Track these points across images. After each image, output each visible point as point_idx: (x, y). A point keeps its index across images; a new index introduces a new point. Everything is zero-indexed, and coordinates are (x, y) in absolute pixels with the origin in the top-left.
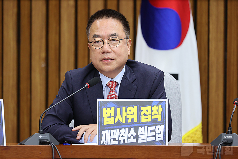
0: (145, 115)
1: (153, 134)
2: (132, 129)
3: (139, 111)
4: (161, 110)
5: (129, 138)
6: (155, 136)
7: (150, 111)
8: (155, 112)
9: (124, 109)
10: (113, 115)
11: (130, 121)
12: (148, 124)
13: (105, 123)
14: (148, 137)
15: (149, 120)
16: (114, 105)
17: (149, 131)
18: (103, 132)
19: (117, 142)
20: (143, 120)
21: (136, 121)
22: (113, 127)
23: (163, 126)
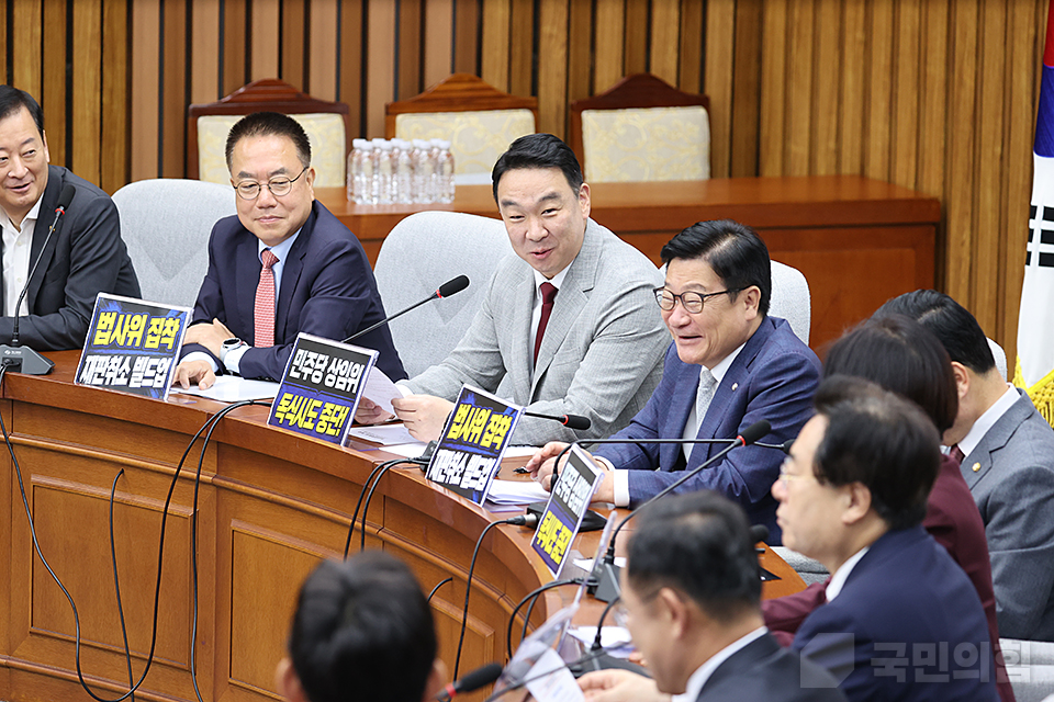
0: (153, 334)
1: (152, 373)
2: (128, 358)
3: (148, 326)
4: (176, 328)
5: (119, 376)
6: (153, 378)
7: (161, 327)
8: (168, 331)
9: (129, 317)
10: (111, 327)
11: (129, 344)
12: (152, 353)
13: (97, 341)
14: (144, 378)
15: (156, 346)
16: (117, 308)
17: (149, 367)
18: (89, 359)
19: (100, 381)
20: (148, 345)
21: (138, 344)
22: (104, 351)
23: (170, 359)
